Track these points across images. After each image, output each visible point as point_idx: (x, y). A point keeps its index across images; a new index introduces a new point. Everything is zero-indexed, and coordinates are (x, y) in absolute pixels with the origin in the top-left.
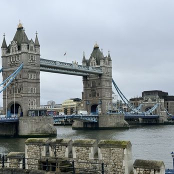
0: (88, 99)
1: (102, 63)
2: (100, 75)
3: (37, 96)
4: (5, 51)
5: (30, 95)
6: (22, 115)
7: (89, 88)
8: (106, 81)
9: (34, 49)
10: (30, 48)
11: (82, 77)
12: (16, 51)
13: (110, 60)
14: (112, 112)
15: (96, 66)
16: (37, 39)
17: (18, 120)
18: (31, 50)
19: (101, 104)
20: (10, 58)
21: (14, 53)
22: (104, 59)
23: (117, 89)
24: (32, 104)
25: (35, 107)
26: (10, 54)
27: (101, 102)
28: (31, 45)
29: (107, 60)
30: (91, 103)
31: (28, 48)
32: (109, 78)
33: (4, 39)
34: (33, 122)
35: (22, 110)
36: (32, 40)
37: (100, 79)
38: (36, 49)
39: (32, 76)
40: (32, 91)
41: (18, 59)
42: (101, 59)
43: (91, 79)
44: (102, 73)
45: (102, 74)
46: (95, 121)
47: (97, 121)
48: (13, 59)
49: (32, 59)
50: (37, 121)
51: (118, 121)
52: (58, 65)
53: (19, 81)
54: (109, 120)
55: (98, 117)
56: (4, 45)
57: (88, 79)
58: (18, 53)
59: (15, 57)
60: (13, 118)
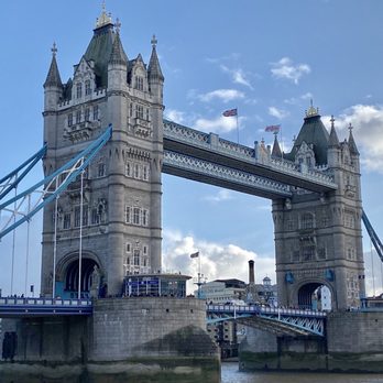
0: (288, 267)
2: (328, 193)
3: (153, 234)
4: (54, 97)
5: (131, 230)
6: (103, 292)
7: (294, 234)
8: (346, 211)
10: (133, 82)
12: (88, 92)
13: (353, 152)
15: (316, 170)
18: (139, 87)
19: (333, 278)
20: (70, 117)
21: (84, 99)
22: (340, 147)
23: (374, 239)
24: (137, 262)
25: (145, 270)
26: (72, 103)
27: (332, 273)
28: (138, 73)
29: (346, 153)
30: (298, 278)
31: (129, 81)
33: (54, 59)
34: (141, 316)
36: (140, 58)
37: (328, 205)
38: (153, 87)
39: (139, 172)
40: (136, 219)
41: (95, 114)
42: (331, 147)
43: (298, 206)
45: (334, 190)
46: (315, 331)
47: (321, 334)
48: (78, 118)
49: (140, 117)
50: (157, 314)
52: (215, 147)
53: (97, 184)
54: (363, 329)
55: (324, 320)
56: (53, 79)
57: (289, 206)
58: (94, 96)
59: (87, 111)
60: (75, 303)
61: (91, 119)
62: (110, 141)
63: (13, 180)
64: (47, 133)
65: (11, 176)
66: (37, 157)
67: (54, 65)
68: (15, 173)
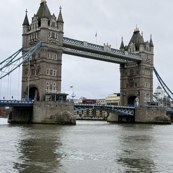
1: (141, 49)
2: (139, 62)
3: (58, 79)
4: (26, 29)
5: (49, 78)
7: (127, 78)
8: (145, 69)
9: (56, 25)
10: (51, 24)
11: (119, 65)
12: (36, 28)
13: (151, 45)
14: (151, 104)
15: (135, 53)
16: (60, 14)
17: (32, 104)
18: (53, 26)
19: (139, 95)
20: (31, 36)
21: (35, 31)
22: (145, 44)
23: (160, 79)
24: (51, 88)
25: (54, 91)
26: (31, 32)
27: (139, 93)
28: (53, 21)
29: (148, 46)
30: (128, 94)
31: (49, 24)
32: (150, 66)
33: (26, 15)
34: (47, 107)
35: (38, 94)
36: (54, 15)
37: (139, 66)
38: (59, 25)
39: (53, 57)
40: (51, 73)
41: (38, 36)
43: (129, 67)
44: (141, 59)
45: (141, 61)
46: (130, 113)
47: (132, 115)
48: (33, 37)
49: (53, 37)
50: (53, 107)
51: (157, 116)
53: (38, 61)
54: (147, 113)
55: (134, 110)
57: (126, 67)
58: (38, 29)
59: (35, 35)
60: (26, 102)
61: (37, 38)
62: (41, 46)
63: (10, 59)
64: (24, 42)
65: (10, 58)
66: (20, 50)
67: (26, 17)
68: (11, 57)
